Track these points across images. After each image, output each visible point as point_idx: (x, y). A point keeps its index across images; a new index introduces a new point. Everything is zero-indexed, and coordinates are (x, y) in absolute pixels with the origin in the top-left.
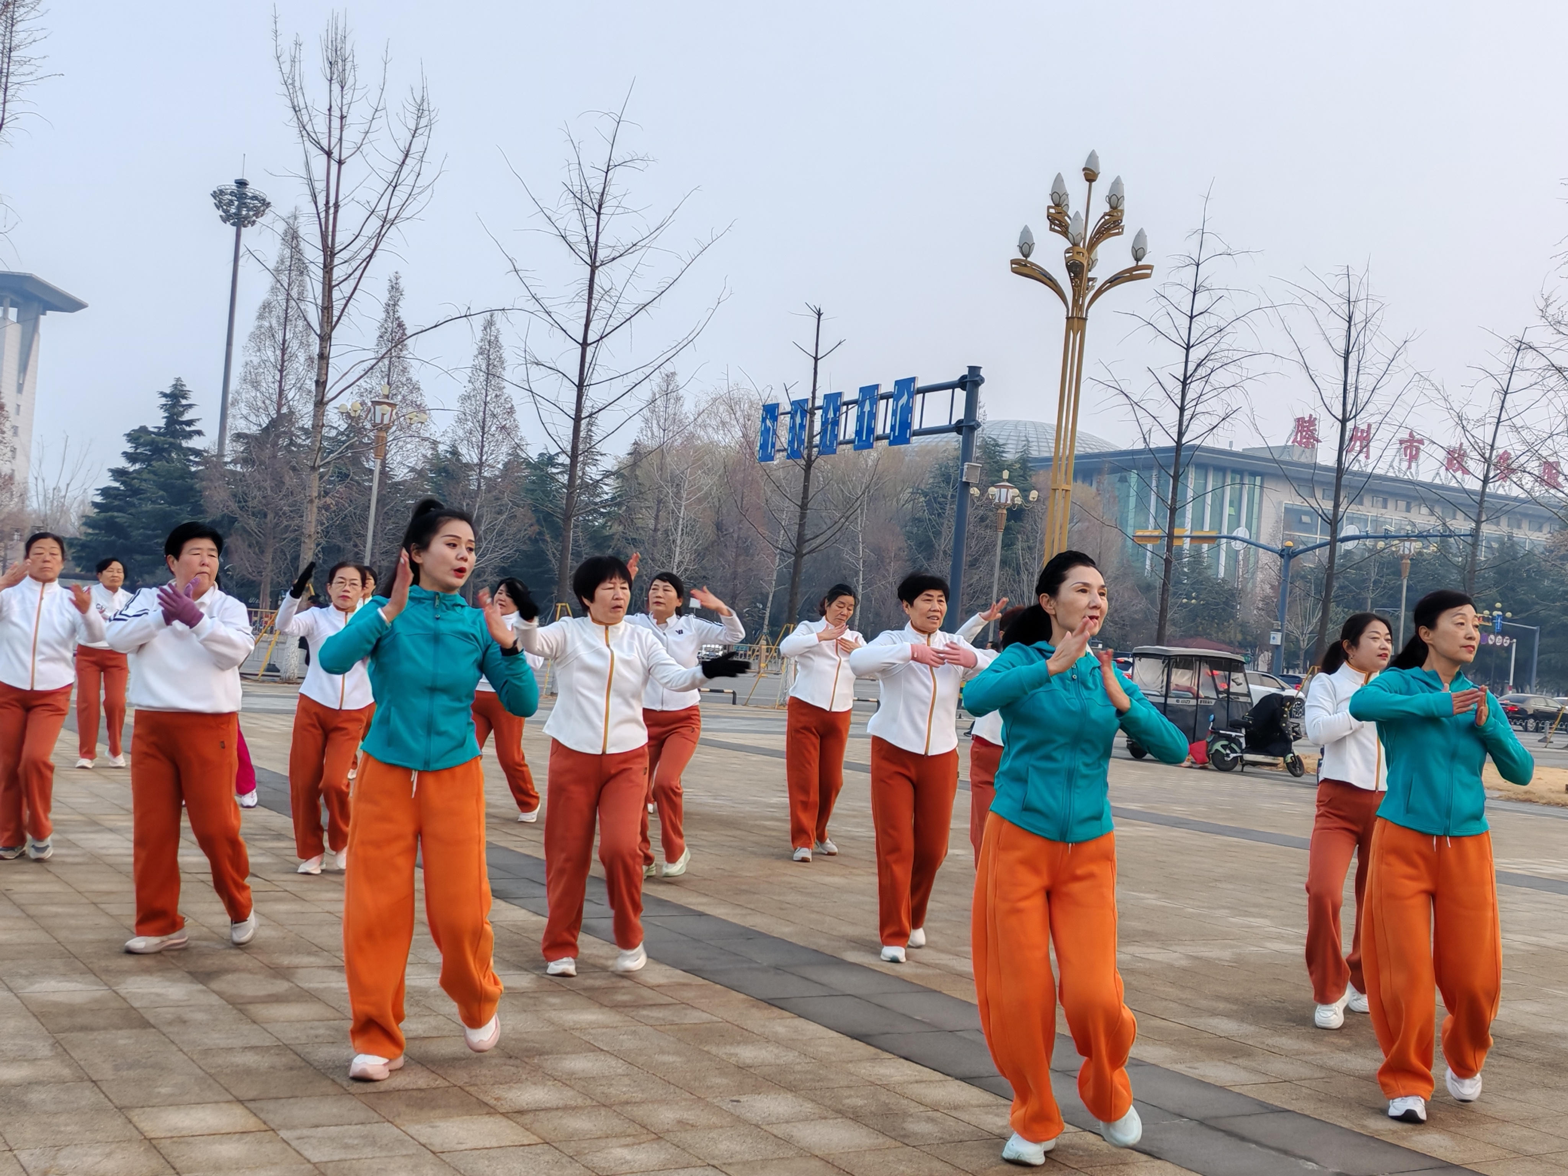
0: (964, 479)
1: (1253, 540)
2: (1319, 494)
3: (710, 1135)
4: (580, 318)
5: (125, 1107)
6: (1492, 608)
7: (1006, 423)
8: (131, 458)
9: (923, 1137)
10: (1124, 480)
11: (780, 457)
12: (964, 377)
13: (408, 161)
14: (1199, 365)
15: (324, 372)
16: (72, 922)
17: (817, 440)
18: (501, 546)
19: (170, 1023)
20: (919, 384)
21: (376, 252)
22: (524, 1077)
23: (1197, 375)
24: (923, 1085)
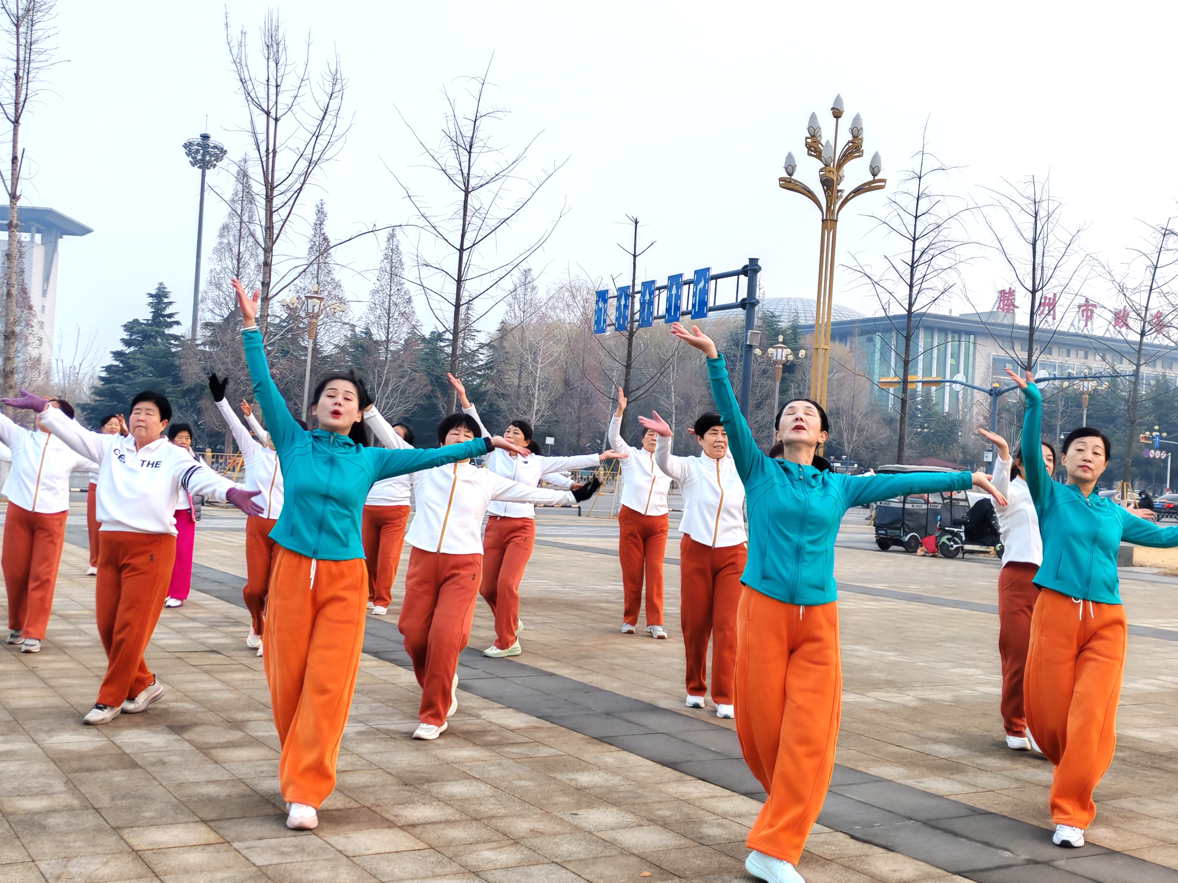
0: (748, 343)
1: (970, 383)
2: (1017, 347)
3: (555, 840)
4: (458, 230)
5: (119, 828)
6: (1152, 430)
7: (781, 300)
8: (128, 343)
9: (714, 837)
10: (871, 340)
11: (609, 331)
12: (746, 267)
13: (326, 117)
14: (923, 253)
15: (267, 275)
16: (82, 690)
17: (637, 316)
18: (404, 401)
19: (153, 765)
20: (713, 272)
21: (305, 185)
22: (416, 799)
23: (922, 260)
24: (716, 800)
